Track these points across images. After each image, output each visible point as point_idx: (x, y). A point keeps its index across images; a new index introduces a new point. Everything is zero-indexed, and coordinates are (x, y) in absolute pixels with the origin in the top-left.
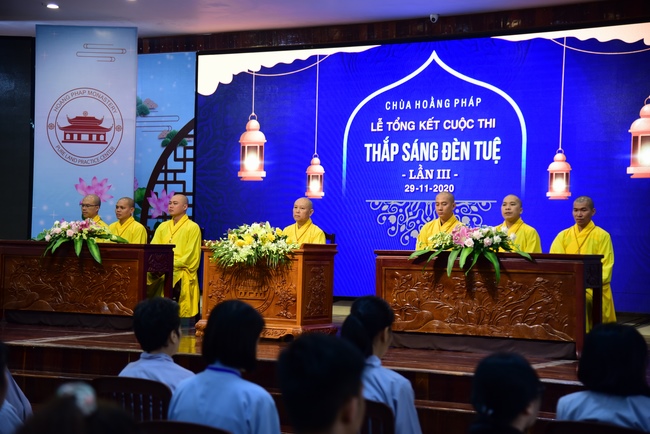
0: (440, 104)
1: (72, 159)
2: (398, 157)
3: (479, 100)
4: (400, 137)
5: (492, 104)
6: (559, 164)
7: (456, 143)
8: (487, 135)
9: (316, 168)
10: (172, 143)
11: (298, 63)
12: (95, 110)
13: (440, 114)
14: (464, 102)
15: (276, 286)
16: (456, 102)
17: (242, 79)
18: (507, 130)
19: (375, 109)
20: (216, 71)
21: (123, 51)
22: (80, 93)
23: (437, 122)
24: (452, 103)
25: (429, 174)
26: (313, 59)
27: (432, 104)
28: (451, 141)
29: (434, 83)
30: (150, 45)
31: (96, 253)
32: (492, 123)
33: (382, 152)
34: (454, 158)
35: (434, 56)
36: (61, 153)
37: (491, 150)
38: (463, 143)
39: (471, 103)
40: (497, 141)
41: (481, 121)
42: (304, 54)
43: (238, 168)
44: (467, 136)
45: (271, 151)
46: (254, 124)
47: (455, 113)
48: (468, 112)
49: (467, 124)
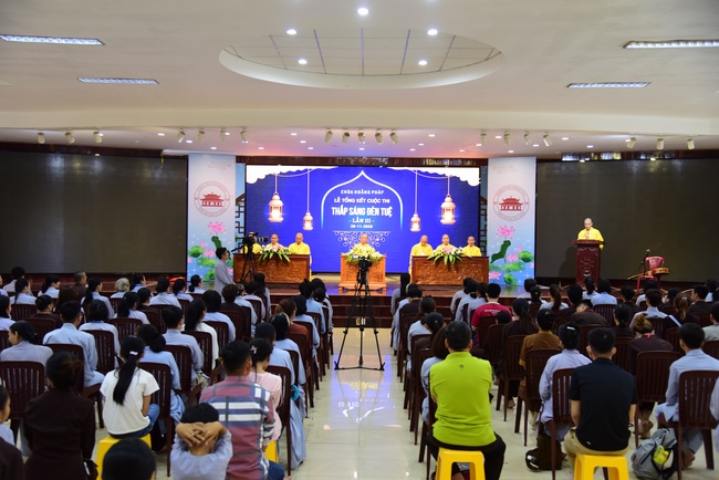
0: (365, 192)
1: (206, 214)
2: (347, 213)
3: (382, 192)
4: (348, 205)
5: (387, 194)
6: (415, 218)
7: (373, 208)
8: (386, 206)
9: (308, 217)
11: (298, 172)
12: (217, 191)
13: (366, 196)
14: (376, 192)
16: (373, 192)
17: (270, 177)
18: (395, 204)
19: (337, 193)
20: (255, 173)
21: (230, 166)
22: (209, 184)
23: (364, 200)
24: (371, 192)
25: (362, 221)
26: (306, 170)
27: (362, 192)
28: (371, 208)
29: (363, 183)
30: (241, 160)
31: (287, 259)
32: (388, 201)
33: (340, 211)
34: (372, 215)
35: (363, 173)
36: (201, 211)
37: (388, 212)
38: (376, 209)
39: (379, 192)
40: (391, 208)
41: (383, 200)
42: (302, 168)
43: (269, 216)
44: (377, 205)
45: (285, 209)
46: (276, 197)
47: (372, 196)
48: (378, 196)
49: (376, 201)
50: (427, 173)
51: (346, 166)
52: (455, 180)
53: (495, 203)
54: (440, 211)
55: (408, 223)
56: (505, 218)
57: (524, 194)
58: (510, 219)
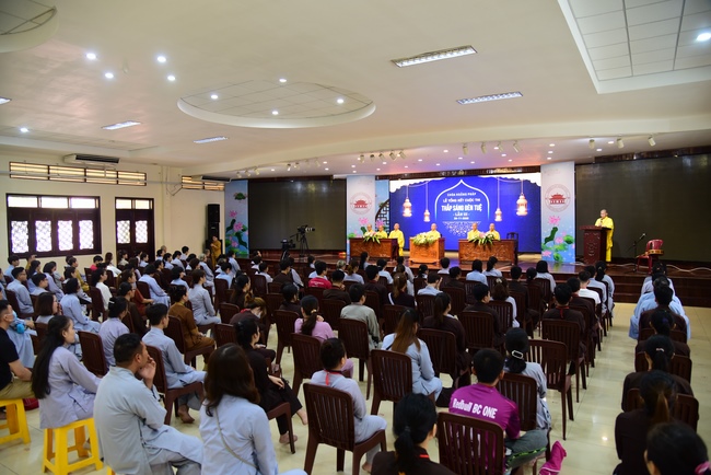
0: (464, 194)
1: (357, 213)
2: (452, 210)
3: (475, 194)
4: (452, 204)
5: (479, 195)
6: (498, 212)
8: (478, 203)
9: (427, 213)
10: (382, 206)
11: (421, 183)
12: (364, 198)
13: (464, 197)
14: (471, 194)
15: (431, 249)
16: (469, 194)
17: (404, 187)
18: (484, 202)
19: (445, 196)
20: (395, 185)
21: (372, 182)
22: (359, 194)
23: (463, 200)
24: (467, 194)
25: (461, 214)
26: (426, 182)
27: (462, 195)
28: (468, 205)
29: (462, 189)
30: (379, 178)
32: (479, 200)
33: (447, 208)
34: (468, 210)
35: (462, 181)
36: (354, 211)
37: (479, 208)
38: (471, 206)
39: (473, 194)
40: (481, 205)
41: (476, 199)
42: (422, 180)
43: (403, 213)
44: (471, 203)
45: (413, 208)
46: (407, 200)
47: (468, 197)
48: (472, 197)
49: (471, 200)
50: (506, 179)
51: (451, 177)
52: (527, 182)
53: (546, 199)
54: (516, 206)
55: (493, 215)
56: (553, 210)
57: (567, 191)
58: (557, 211)
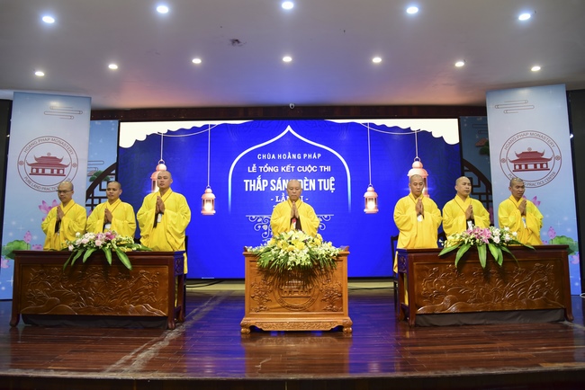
0: (294, 156)
1: (37, 187)
2: (268, 188)
3: (319, 155)
4: (268, 176)
5: (327, 158)
6: (370, 193)
7: (306, 180)
8: (326, 175)
9: (209, 195)
10: (98, 179)
11: (194, 129)
12: (56, 152)
13: (293, 162)
14: (310, 156)
15: (320, 283)
16: (305, 156)
17: (153, 139)
18: (338, 171)
19: (251, 158)
21: (80, 113)
22: (45, 140)
23: (293, 167)
24: (302, 156)
26: (206, 126)
27: (289, 157)
28: (303, 179)
31: (126, 261)
32: (328, 169)
33: (257, 185)
34: (305, 189)
35: (289, 128)
36: (28, 183)
37: (329, 185)
38: (311, 181)
39: (315, 156)
40: (332, 179)
41: (321, 167)
42: (199, 124)
44: (311, 176)
46: (162, 166)
47: (305, 162)
48: (313, 162)
49: (312, 169)
50: (383, 127)
51: (267, 117)
52: (425, 135)
53: (503, 161)
55: (360, 201)
57: (551, 143)
